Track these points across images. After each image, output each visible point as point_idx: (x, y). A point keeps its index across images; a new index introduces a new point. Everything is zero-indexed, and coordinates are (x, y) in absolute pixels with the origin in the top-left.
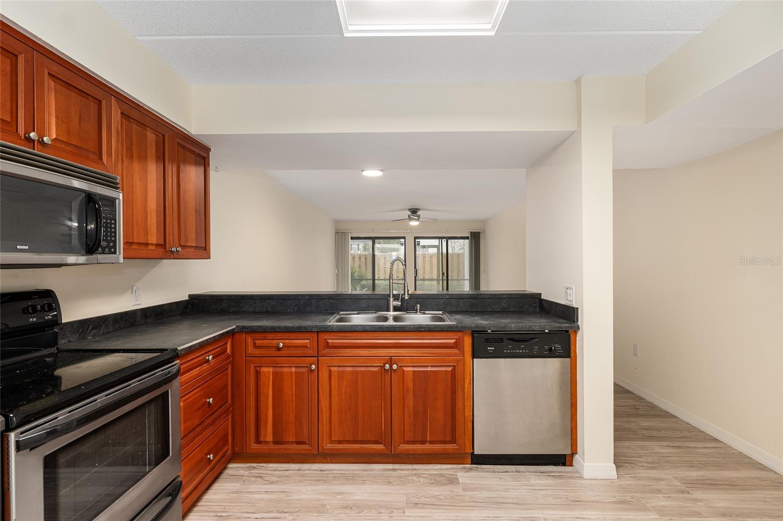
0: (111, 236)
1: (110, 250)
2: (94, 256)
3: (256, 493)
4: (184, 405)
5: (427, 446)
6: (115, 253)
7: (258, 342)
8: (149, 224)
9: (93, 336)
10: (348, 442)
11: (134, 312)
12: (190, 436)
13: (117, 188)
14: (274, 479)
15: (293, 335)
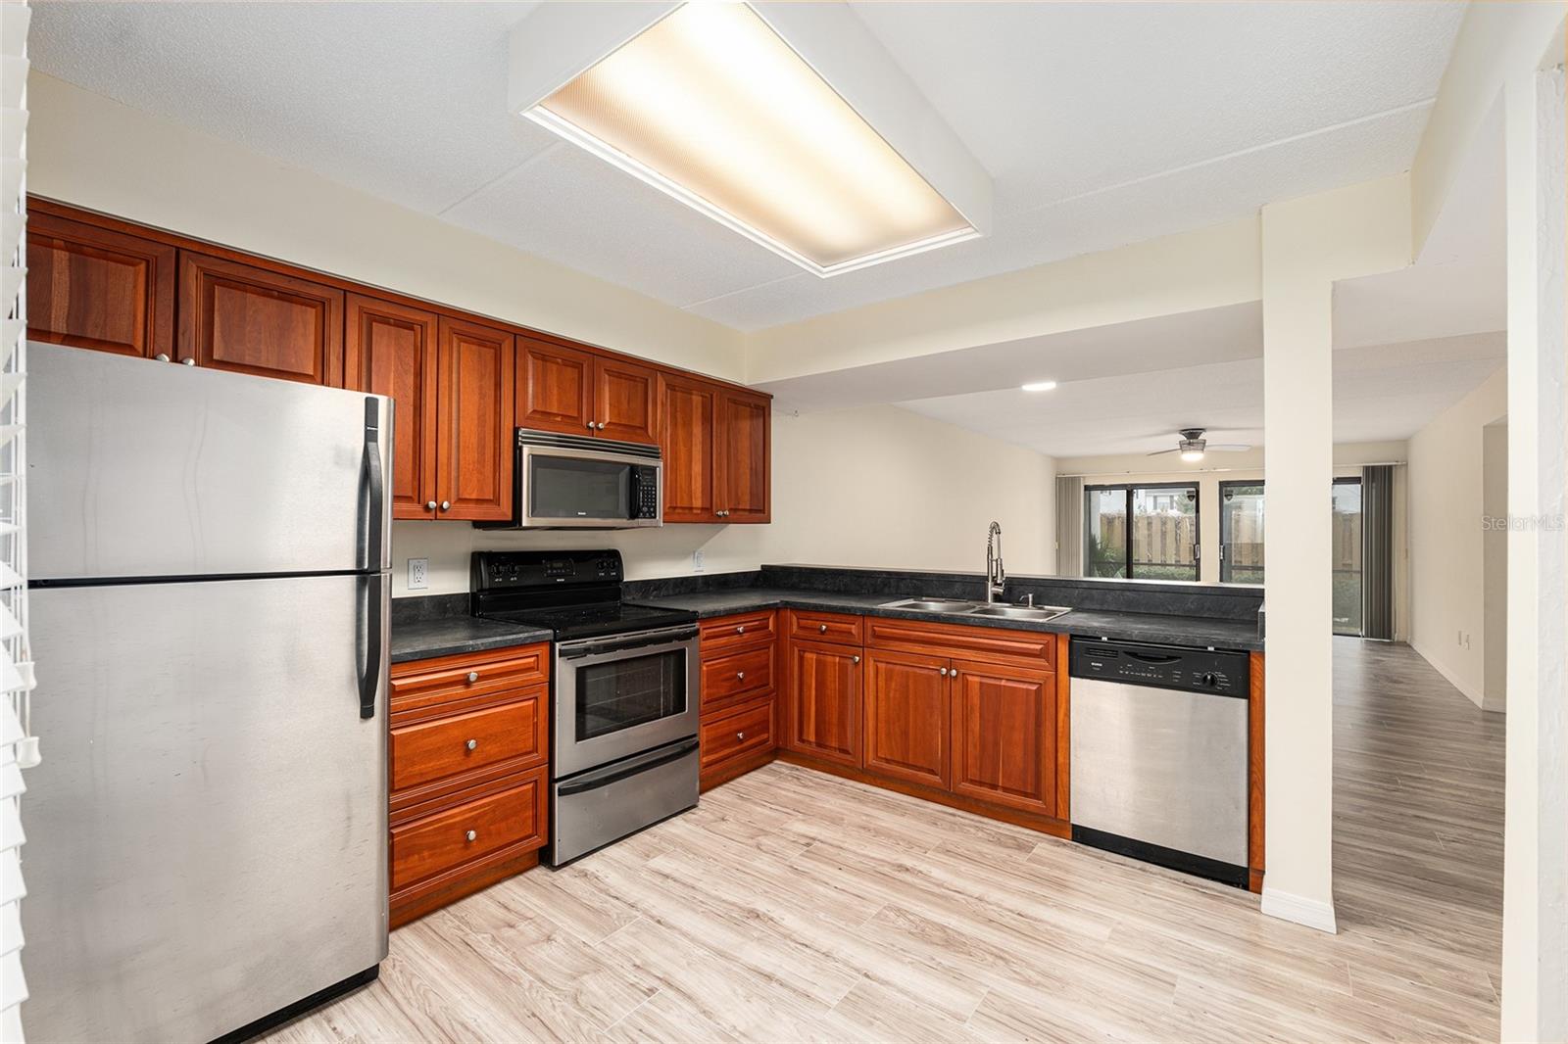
0: (652, 502)
1: (650, 515)
2: (636, 520)
3: (784, 789)
4: (707, 671)
5: (999, 794)
6: (655, 517)
7: (803, 622)
8: (693, 488)
9: (655, 597)
10: (898, 763)
11: (695, 578)
12: (715, 704)
13: (658, 458)
14: (811, 784)
15: (838, 618)
